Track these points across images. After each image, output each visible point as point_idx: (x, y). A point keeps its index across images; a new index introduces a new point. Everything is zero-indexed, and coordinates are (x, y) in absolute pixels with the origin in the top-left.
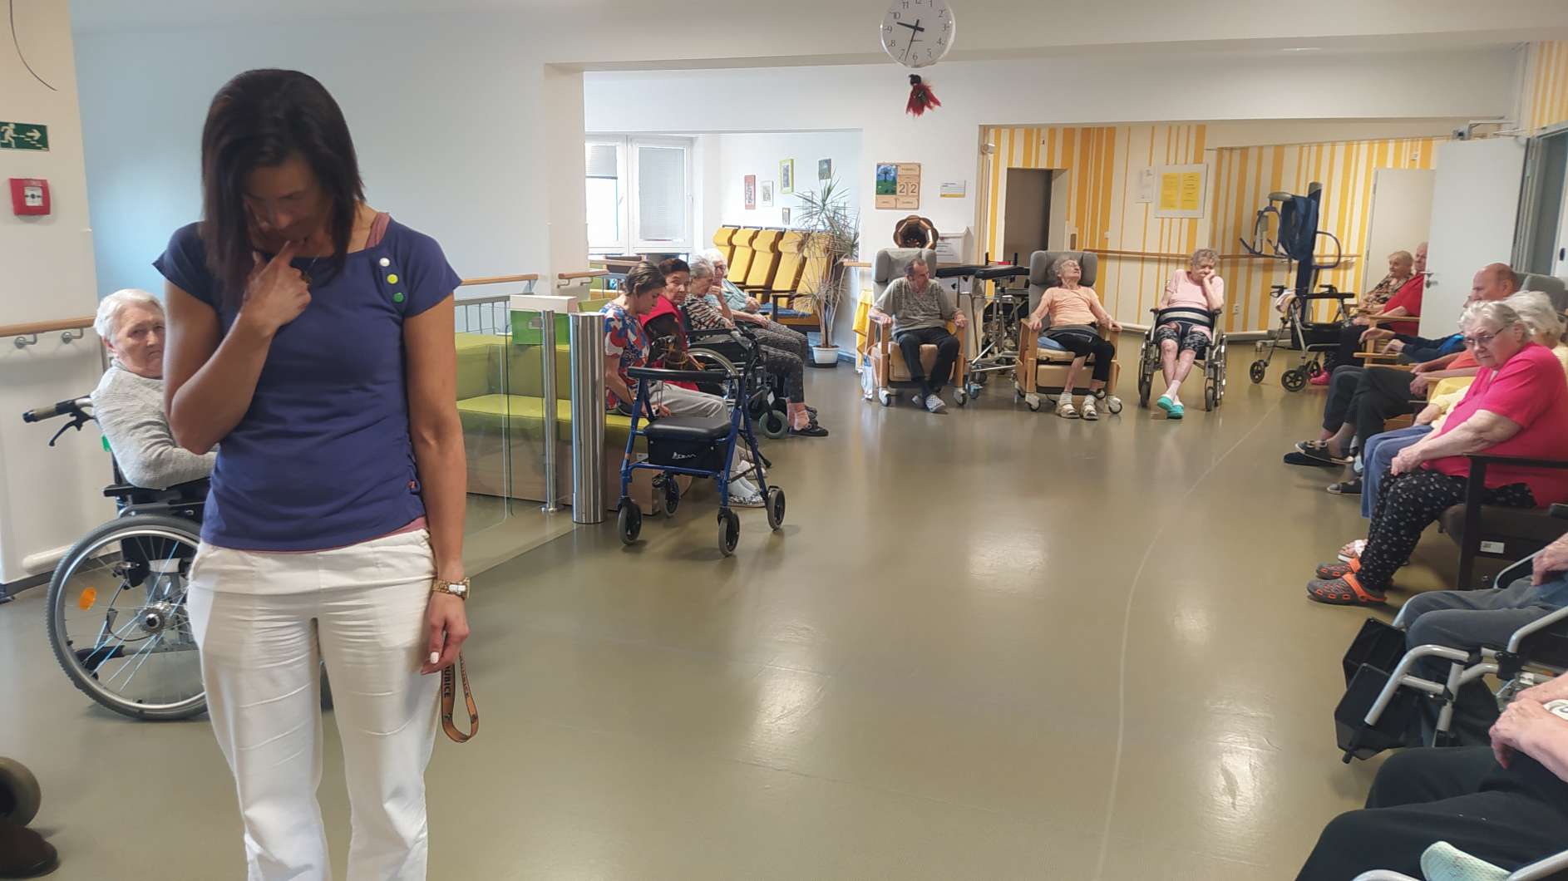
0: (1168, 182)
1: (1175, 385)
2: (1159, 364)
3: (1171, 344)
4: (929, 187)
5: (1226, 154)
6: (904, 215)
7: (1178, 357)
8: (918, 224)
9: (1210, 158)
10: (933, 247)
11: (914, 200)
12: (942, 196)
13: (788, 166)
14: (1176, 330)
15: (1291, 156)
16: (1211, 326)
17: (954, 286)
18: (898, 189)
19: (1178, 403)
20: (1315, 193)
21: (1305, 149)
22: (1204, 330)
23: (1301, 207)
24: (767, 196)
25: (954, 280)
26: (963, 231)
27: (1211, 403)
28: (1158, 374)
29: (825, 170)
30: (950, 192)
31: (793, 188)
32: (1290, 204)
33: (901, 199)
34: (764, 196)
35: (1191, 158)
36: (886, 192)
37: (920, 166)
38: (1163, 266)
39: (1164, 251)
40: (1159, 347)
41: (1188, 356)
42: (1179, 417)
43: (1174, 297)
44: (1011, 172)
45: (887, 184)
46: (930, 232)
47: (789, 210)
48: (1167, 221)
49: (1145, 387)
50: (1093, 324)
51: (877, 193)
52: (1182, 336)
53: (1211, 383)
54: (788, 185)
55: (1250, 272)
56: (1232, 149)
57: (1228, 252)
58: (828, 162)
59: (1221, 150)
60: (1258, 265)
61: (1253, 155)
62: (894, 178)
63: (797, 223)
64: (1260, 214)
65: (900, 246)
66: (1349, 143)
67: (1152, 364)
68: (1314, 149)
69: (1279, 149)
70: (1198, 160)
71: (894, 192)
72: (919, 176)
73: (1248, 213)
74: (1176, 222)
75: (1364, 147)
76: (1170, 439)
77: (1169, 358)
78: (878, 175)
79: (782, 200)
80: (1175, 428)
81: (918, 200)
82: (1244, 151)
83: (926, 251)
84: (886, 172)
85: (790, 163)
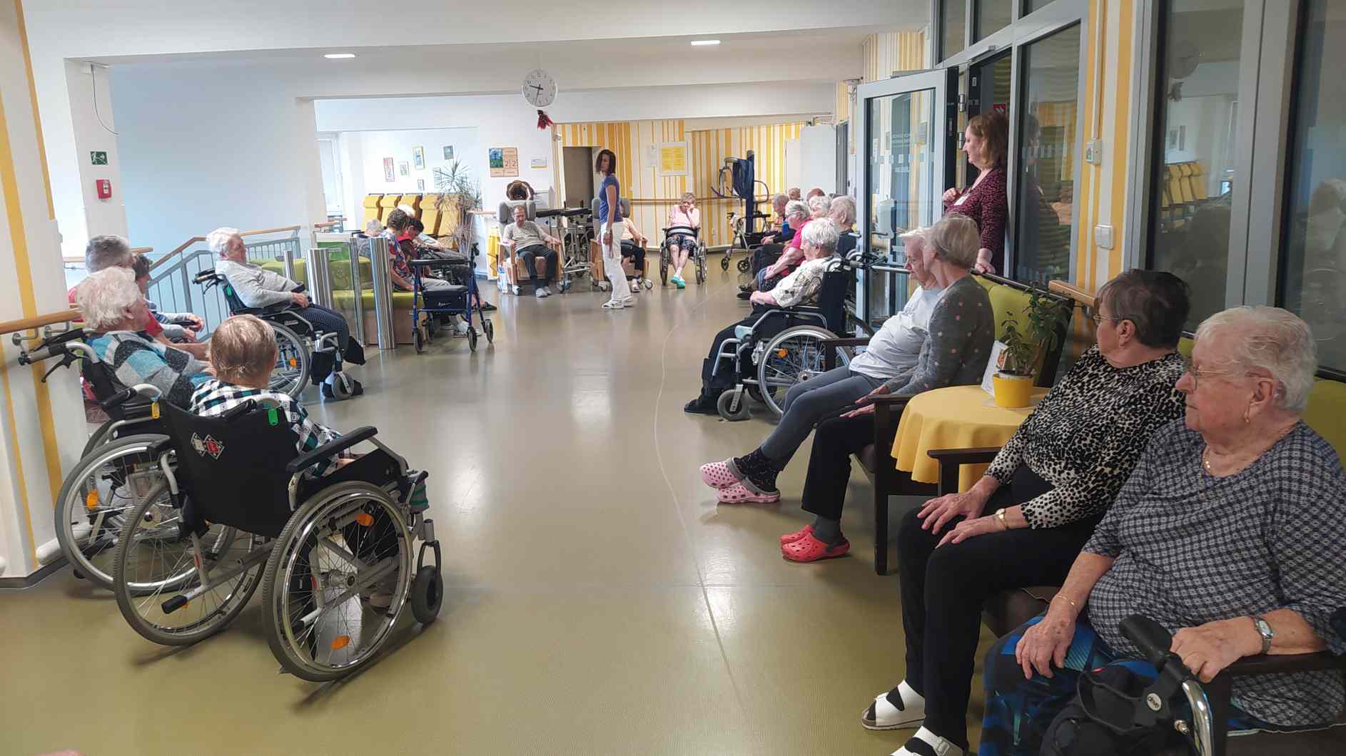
0: (665, 153)
1: (679, 270)
2: (670, 261)
3: (675, 247)
4: (524, 163)
5: (697, 134)
6: (511, 180)
7: (679, 255)
8: (520, 186)
9: (688, 137)
10: (532, 199)
11: (515, 170)
12: (533, 167)
13: (419, 151)
14: (677, 240)
15: (735, 134)
16: (695, 236)
17: (547, 223)
18: (504, 164)
19: (681, 280)
20: (751, 158)
21: (743, 131)
22: (692, 238)
23: (744, 167)
24: (404, 171)
25: (547, 219)
26: (548, 189)
27: (700, 279)
28: (670, 267)
29: (449, 151)
30: (538, 164)
31: (424, 167)
32: (737, 165)
33: (507, 170)
34: (402, 172)
35: (677, 139)
36: (497, 166)
37: (517, 149)
38: (668, 207)
39: (668, 198)
40: (669, 250)
41: (685, 253)
42: (683, 287)
43: (674, 221)
44: (565, 149)
45: (497, 161)
46: (528, 190)
47: (423, 181)
48: (667, 178)
49: (664, 274)
50: (632, 239)
51: (491, 167)
52: (681, 242)
53: (698, 268)
54: (419, 163)
55: (719, 207)
56: (700, 131)
57: (705, 196)
58: (450, 147)
59: (694, 132)
60: (723, 203)
61: (713, 134)
62: (501, 158)
63: (432, 188)
64: (721, 171)
65: (511, 199)
66: (768, 127)
67: (666, 260)
68: (748, 131)
69: (728, 130)
70: (681, 139)
71: (502, 166)
72: (516, 156)
73: (714, 170)
74: (673, 178)
75: (777, 128)
76: (680, 299)
77: (675, 255)
78: (491, 156)
79: (416, 174)
80: (681, 294)
81: (518, 170)
82: (707, 132)
83: (528, 201)
84: (495, 154)
85: (420, 149)
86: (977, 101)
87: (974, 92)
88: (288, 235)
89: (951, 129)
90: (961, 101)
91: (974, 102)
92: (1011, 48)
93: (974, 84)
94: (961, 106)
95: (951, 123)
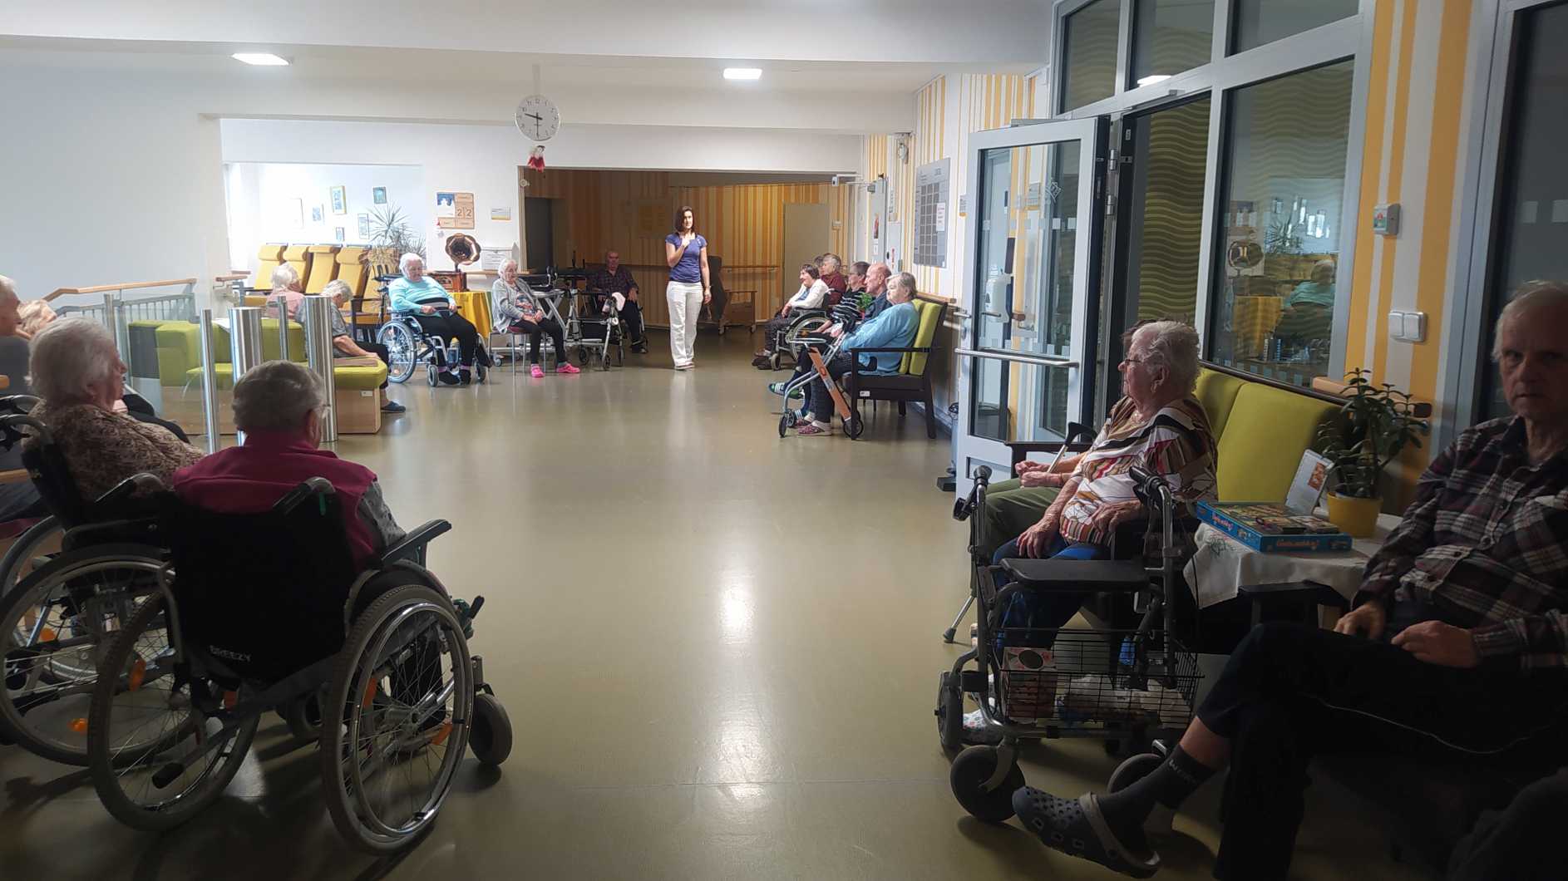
4: (482, 213)
5: (684, 190)
8: (464, 240)
11: (470, 222)
12: (493, 219)
13: (339, 192)
21: (737, 189)
24: (317, 216)
26: (512, 245)
29: (380, 195)
30: (499, 215)
31: (346, 212)
33: (460, 221)
34: (314, 217)
35: (659, 193)
37: (473, 195)
46: (473, 247)
47: (343, 229)
48: (645, 241)
54: (339, 206)
56: (688, 187)
58: (383, 189)
59: (680, 187)
63: (355, 238)
66: (765, 185)
68: (743, 189)
70: (664, 194)
72: (473, 203)
74: (652, 242)
79: (333, 220)
81: (474, 222)
85: (341, 189)
86: (1130, 158)
87: (1128, 148)
88: (179, 290)
89: (1099, 190)
90: (1112, 157)
91: (1127, 159)
92: (1210, 92)
93: (1128, 138)
94: (1111, 163)
95: (1099, 183)
